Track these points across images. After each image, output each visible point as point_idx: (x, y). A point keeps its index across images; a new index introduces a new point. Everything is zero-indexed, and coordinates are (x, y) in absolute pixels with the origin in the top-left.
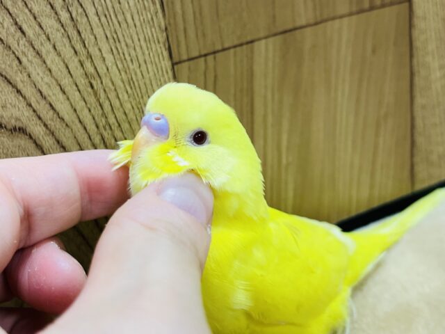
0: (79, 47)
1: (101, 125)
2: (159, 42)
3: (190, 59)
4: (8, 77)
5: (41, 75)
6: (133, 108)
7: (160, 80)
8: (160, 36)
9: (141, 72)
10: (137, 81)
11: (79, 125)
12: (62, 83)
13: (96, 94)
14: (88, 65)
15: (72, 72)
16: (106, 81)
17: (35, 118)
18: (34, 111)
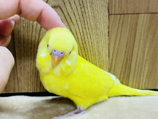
0: (81, 3)
1: (83, 27)
2: (105, 7)
3: (115, 14)
4: (61, 7)
5: (69, 9)
6: (94, 25)
7: (104, 19)
8: (106, 5)
9: (98, 15)
10: (97, 17)
11: (77, 25)
12: (75, 12)
13: (83, 18)
14: (83, 9)
15: (78, 10)
16: (87, 15)
17: (65, 20)
18: (66, 18)
